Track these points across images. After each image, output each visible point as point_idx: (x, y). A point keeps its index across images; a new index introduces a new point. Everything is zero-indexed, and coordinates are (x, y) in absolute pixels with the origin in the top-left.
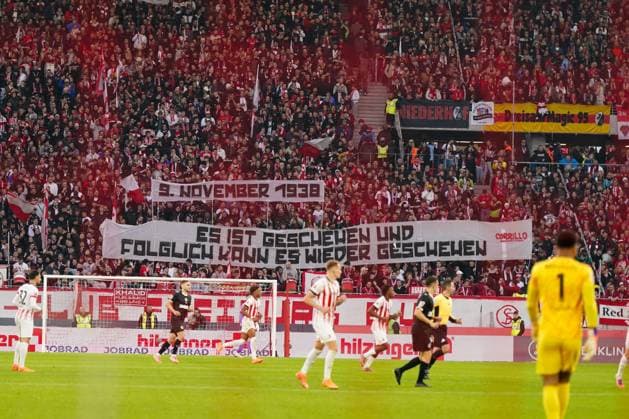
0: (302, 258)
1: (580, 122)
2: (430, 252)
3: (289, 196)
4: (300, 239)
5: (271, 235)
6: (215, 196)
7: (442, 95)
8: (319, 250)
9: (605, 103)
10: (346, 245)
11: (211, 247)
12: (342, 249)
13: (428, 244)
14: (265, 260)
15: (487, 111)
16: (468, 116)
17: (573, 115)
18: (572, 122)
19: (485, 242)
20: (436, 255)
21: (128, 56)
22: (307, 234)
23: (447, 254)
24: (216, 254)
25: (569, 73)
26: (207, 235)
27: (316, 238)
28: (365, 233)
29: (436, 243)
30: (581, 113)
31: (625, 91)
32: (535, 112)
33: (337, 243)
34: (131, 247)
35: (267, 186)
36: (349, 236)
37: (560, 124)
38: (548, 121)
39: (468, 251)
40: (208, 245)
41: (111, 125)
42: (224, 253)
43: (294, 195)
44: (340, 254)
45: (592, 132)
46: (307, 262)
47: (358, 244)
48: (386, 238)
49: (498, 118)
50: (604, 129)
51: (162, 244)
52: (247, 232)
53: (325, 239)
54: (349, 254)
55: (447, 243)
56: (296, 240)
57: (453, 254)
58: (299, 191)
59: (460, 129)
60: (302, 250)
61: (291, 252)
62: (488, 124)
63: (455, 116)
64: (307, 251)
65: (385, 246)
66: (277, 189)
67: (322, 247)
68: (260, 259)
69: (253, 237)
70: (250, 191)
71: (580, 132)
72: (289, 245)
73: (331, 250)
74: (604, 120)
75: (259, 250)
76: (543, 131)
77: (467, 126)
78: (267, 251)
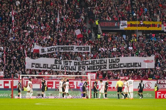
0: (86, 69)
1: (153, 27)
2: (124, 66)
3: (80, 50)
4: (86, 63)
5: (77, 62)
6: (58, 50)
7: (111, 19)
8: (91, 66)
9: (160, 21)
10: (100, 64)
11: (59, 66)
12: (98, 66)
13: (124, 64)
14: (75, 70)
15: (125, 23)
16: (119, 25)
17: (150, 25)
18: (150, 27)
19: (141, 63)
20: (126, 67)
21: (15, 8)
22: (88, 61)
23: (129, 67)
24: (60, 68)
25: (148, 12)
26: (58, 62)
27: (90, 62)
28: (105, 61)
29: (126, 64)
30: (153, 24)
31: (165, 17)
32: (139, 24)
33: (97, 64)
34: (34, 65)
35: (73, 47)
36: (101, 62)
37: (147, 27)
38: (143, 27)
39: (136, 66)
40: (58, 65)
41: (15, 29)
42: (63, 68)
43: (81, 50)
44: (98, 67)
45: (157, 30)
46: (88, 70)
47: (103, 64)
48: (112, 63)
49: (128, 26)
50: (160, 29)
51: (44, 65)
52: (69, 62)
53: (93, 63)
54: (100, 67)
55: (130, 64)
56: (84, 63)
57: (131, 67)
58: (83, 49)
59: (117, 29)
60: (86, 66)
61: (83, 67)
62: (126, 28)
63: (116, 25)
64: (88, 66)
65: (111, 65)
66: (76, 48)
67: (92, 65)
68: (74, 69)
69: (71, 63)
70: (68, 48)
71: (153, 30)
72: (82, 65)
73: (95, 66)
74: (160, 26)
75: (73, 67)
76: (142, 29)
77: (119, 28)
78: (75, 67)
